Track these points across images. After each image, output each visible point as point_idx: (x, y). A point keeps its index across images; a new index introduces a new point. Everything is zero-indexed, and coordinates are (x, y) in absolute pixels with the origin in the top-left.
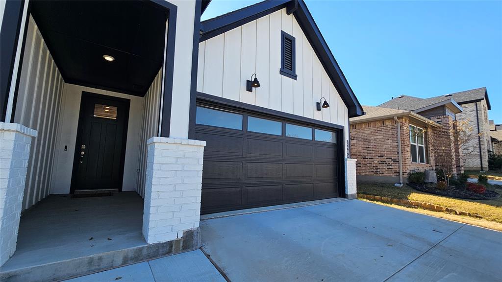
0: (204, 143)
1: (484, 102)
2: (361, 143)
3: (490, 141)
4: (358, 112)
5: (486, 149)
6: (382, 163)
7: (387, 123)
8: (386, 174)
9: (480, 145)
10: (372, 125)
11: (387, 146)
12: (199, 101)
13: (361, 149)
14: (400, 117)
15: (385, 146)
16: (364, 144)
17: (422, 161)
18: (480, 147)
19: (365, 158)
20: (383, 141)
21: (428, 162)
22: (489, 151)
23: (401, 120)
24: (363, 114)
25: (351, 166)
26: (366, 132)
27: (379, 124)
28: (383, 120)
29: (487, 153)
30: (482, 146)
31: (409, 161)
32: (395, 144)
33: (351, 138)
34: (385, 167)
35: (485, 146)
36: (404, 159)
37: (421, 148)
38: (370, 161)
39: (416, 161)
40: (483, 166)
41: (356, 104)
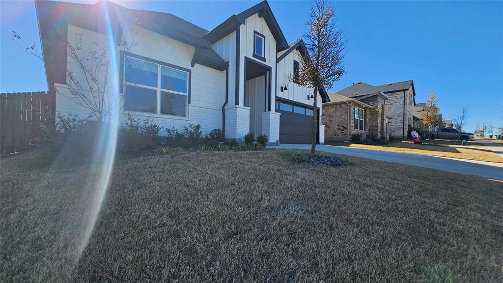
0: (280, 114)
1: (410, 91)
2: (328, 118)
3: (412, 120)
4: (327, 100)
5: (407, 124)
6: (339, 129)
7: (343, 106)
8: (341, 135)
9: (404, 121)
10: (335, 106)
11: (342, 120)
12: (279, 100)
13: (327, 122)
14: (350, 102)
15: (341, 120)
16: (329, 119)
17: (361, 129)
18: (404, 123)
19: (329, 127)
20: (340, 117)
21: (365, 130)
22: (409, 125)
23: (350, 104)
24: (330, 101)
25: (322, 128)
26: (331, 111)
27: (338, 106)
28: (340, 104)
29: (407, 127)
30: (405, 122)
31: (352, 128)
32: (346, 118)
33: (323, 115)
34: (340, 131)
35: (407, 122)
36: (350, 127)
37: (361, 122)
38: (332, 128)
39: (358, 129)
40: (404, 135)
41: (326, 96)
